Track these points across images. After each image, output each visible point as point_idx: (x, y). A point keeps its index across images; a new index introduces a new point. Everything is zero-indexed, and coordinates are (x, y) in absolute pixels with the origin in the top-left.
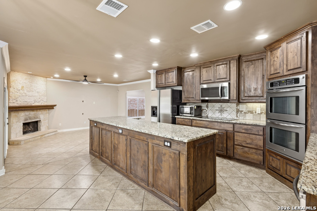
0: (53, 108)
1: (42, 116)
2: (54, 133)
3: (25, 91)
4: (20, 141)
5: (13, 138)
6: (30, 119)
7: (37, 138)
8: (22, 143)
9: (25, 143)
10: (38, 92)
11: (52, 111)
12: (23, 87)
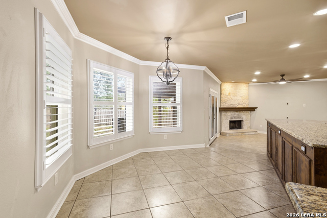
0: (254, 110)
1: (244, 116)
2: (253, 133)
3: (232, 97)
4: (227, 133)
5: (223, 130)
6: (235, 118)
7: (238, 134)
8: (228, 135)
9: (230, 136)
10: (241, 97)
11: (253, 113)
12: (229, 93)
